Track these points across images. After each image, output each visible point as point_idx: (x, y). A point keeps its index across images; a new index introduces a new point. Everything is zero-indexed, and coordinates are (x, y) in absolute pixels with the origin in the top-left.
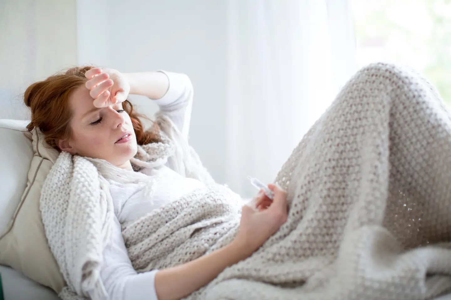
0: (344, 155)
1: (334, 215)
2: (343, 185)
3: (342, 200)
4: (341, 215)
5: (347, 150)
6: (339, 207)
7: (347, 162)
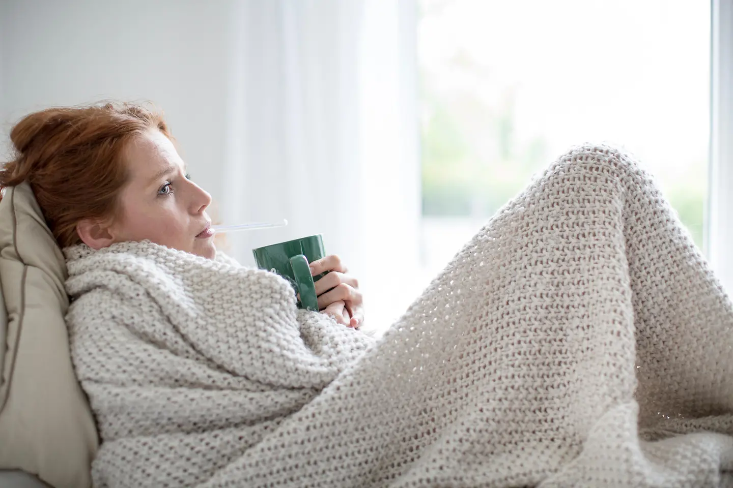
0: (563, 289)
1: (548, 381)
2: (560, 335)
3: (559, 357)
4: (558, 380)
5: (566, 282)
6: (554, 369)
7: (567, 301)
